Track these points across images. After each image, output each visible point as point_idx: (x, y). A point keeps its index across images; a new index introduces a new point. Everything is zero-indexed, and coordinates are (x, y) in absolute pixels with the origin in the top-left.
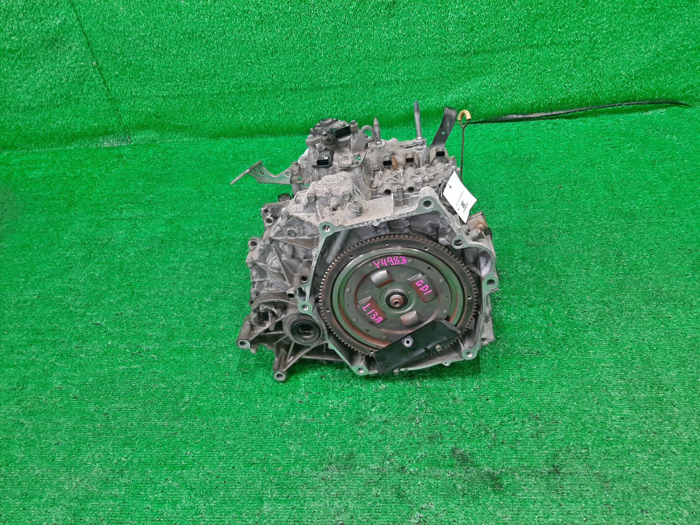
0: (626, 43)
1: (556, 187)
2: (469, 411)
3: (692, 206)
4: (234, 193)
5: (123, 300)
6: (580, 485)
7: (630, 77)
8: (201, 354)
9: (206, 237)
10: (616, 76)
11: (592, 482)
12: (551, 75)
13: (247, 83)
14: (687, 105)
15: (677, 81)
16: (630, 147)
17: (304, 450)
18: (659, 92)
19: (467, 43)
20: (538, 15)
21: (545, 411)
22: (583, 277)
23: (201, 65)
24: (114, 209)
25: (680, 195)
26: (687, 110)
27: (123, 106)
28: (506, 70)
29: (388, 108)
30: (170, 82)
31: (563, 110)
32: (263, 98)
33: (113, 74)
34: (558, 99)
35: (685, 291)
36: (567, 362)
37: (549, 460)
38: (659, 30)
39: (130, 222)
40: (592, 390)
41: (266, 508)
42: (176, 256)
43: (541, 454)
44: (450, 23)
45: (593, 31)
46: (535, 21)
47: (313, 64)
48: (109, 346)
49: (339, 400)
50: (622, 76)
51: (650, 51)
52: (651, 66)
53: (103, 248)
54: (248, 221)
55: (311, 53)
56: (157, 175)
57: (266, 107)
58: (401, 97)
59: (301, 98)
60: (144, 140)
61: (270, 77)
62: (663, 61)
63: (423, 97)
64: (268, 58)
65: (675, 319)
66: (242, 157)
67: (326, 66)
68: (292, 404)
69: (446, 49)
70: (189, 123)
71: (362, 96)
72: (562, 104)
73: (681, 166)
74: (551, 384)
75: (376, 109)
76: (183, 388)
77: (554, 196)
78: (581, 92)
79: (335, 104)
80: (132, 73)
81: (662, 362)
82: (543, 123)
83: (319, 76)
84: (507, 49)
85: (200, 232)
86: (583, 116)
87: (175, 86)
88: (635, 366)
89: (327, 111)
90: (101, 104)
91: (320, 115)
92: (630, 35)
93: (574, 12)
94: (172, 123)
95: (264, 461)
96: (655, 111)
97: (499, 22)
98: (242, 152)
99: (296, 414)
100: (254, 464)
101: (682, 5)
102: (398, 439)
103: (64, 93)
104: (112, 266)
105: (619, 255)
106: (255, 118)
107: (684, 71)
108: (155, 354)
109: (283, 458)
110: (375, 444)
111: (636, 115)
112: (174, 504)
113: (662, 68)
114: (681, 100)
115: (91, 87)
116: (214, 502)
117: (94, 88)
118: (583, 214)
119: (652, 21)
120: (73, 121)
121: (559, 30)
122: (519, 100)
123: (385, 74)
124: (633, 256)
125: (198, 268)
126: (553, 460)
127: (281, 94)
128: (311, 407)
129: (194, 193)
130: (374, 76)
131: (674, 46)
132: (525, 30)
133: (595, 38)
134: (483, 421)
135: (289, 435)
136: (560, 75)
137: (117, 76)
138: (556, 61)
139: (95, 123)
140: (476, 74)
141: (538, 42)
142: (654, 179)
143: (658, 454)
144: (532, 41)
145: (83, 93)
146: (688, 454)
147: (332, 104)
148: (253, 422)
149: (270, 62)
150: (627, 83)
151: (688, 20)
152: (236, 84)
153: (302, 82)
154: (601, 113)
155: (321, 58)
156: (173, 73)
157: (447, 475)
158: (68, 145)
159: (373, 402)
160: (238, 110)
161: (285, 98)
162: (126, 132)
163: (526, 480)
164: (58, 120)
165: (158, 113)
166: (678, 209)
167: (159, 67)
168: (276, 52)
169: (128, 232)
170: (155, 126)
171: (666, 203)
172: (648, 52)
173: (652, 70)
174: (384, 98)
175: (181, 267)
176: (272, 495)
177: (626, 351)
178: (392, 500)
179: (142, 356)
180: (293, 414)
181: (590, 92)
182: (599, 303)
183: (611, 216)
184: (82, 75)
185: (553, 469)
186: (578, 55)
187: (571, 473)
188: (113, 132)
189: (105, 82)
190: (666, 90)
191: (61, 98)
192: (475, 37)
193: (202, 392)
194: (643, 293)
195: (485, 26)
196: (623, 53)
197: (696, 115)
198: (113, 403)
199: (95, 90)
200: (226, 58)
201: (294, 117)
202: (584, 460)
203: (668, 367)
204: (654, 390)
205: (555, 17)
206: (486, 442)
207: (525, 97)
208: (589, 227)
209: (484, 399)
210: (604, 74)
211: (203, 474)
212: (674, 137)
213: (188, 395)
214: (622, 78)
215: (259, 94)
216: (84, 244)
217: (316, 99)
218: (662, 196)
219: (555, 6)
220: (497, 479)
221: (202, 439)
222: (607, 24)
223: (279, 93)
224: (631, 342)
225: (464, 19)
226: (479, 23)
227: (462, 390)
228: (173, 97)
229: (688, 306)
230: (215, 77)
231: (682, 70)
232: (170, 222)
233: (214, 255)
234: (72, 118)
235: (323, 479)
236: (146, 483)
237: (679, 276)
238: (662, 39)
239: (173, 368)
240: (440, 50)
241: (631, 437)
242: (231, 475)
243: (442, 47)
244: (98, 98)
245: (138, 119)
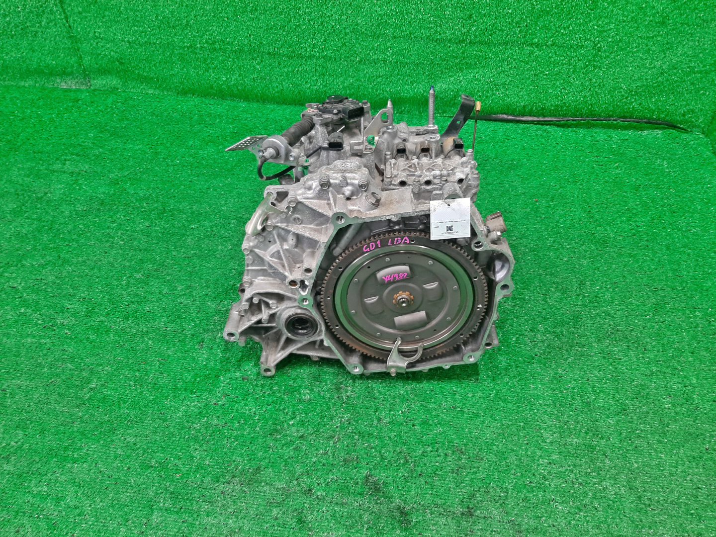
0: (631, 54)
1: (532, 200)
2: (393, 435)
3: (668, 240)
4: (191, 159)
5: (47, 264)
6: (492, 531)
7: (631, 92)
8: (119, 336)
9: (150, 205)
10: (615, 89)
11: (504, 530)
12: (548, 79)
13: (222, 40)
14: (685, 130)
15: (678, 103)
16: (617, 168)
17: (208, 458)
18: (658, 112)
19: (463, 30)
20: (542, 11)
21: (471, 446)
22: (540, 303)
23: (172, 12)
24: (57, 159)
25: (658, 227)
26: (684, 136)
27: (86, 47)
28: (502, 66)
29: (372, 88)
30: (137, 26)
31: (555, 117)
32: (238, 58)
33: (76, 10)
34: (552, 105)
35: (641, 333)
36: (504, 394)
37: (465, 500)
38: (667, 46)
39: (72, 176)
40: (524, 428)
41: (155, 518)
42: (114, 222)
43: (458, 492)
44: (448, 7)
45: (598, 37)
46: (538, 18)
47: (295, 29)
48: (21, 314)
49: (258, 407)
50: (621, 90)
51: (655, 67)
52: (654, 83)
53: (36, 202)
54: (200, 192)
55: (295, 17)
56: (111, 127)
57: (240, 68)
58: (387, 78)
59: (279, 64)
60: (105, 86)
61: (247, 37)
62: (667, 80)
63: (411, 82)
64: (247, 16)
65: (625, 361)
66: (208, 119)
67: (309, 33)
68: (207, 405)
69: (440, 34)
70: (156, 74)
71: (346, 71)
72: (556, 110)
73: (665, 195)
74: (483, 416)
75: (359, 88)
76: (92, 372)
77: (528, 210)
78: (577, 101)
79: (316, 76)
80: (97, 12)
81: (603, 407)
82: (534, 127)
83: (302, 44)
84: (506, 43)
85: (145, 198)
86: (577, 126)
87: (143, 32)
88: (574, 407)
89: (306, 82)
90: (61, 41)
91: (299, 86)
92: (636, 47)
93: (581, 14)
94: (137, 72)
95: (163, 465)
96: (651, 132)
97: (500, 13)
98: (209, 115)
99: (207, 417)
100: (152, 467)
101: (695, 24)
102: (311, 458)
103: (20, 23)
104: (43, 224)
105: (582, 284)
106: (227, 79)
107: (687, 93)
108: (69, 329)
109: (183, 464)
110: (285, 461)
111: (631, 132)
112: (58, 500)
113: (665, 87)
114: (679, 123)
115: (51, 21)
116: (101, 504)
117: (54, 22)
118: (553, 234)
119: (661, 35)
120: (29, 55)
121: (562, 31)
122: (511, 100)
123: (372, 51)
124: (595, 287)
125: (135, 239)
126: (468, 500)
127: (258, 56)
128: (226, 412)
129: (147, 153)
130: (361, 52)
131: (680, 66)
132: (526, 25)
133: (599, 45)
134: (404, 448)
135: (196, 439)
136: (558, 80)
137: (80, 13)
138: (556, 64)
139: (53, 60)
140: (469, 66)
141: (538, 41)
142: (635, 206)
143: (578, 508)
144: (533, 39)
145: (41, 26)
146: (609, 511)
147: (313, 76)
148: (160, 419)
149: (248, 21)
150: (626, 98)
151: (698, 41)
152: (209, 39)
153: (282, 47)
154: (594, 126)
155: (305, 24)
156: (141, 17)
157: (356, 504)
158: (22, 81)
159: (294, 413)
160: (209, 68)
161: (262, 61)
162: (86, 74)
163: (437, 519)
164: (12, 51)
165: (121, 59)
166: (653, 242)
167: (126, 9)
168: (256, 10)
169: (66, 188)
170: (118, 72)
171: (641, 234)
172: (652, 68)
173: (654, 88)
174: (369, 77)
175: (117, 235)
176: (164, 504)
177: (567, 390)
178: (291, 525)
179: (54, 330)
180: (204, 417)
181: (586, 102)
182: (550, 333)
183: (582, 241)
184: (41, 6)
185: (467, 510)
186: (579, 60)
187: (485, 517)
188: (72, 73)
189: (66, 18)
190: (666, 111)
191: (15, 28)
192: (473, 26)
193: (111, 380)
194: (598, 329)
195: (485, 15)
196: (626, 66)
197: (692, 142)
198: (13, 378)
199: (55, 24)
200: (200, 9)
201: (270, 83)
202: (501, 505)
203: (608, 413)
204: (588, 437)
205: (560, 16)
206: (403, 472)
207: (518, 97)
208: (558, 249)
209: (410, 424)
210: (604, 85)
211: (95, 472)
212: (665, 163)
213: (95, 380)
214: (621, 92)
215: (234, 54)
216: (18, 194)
217: (296, 68)
218: (639, 225)
219: (562, 4)
220: (406, 514)
221: (101, 431)
222: (614, 31)
223: (255, 55)
224: (575, 380)
225: (463, 4)
226: (479, 10)
227: (390, 411)
228: (139, 43)
229: (641, 349)
230: (187, 28)
231: (685, 92)
232: (115, 182)
233: (155, 226)
234: (28, 52)
235: (222, 493)
236: (32, 473)
237: (639, 315)
238: (669, 57)
239: (85, 348)
240: (434, 34)
241: (555, 485)
242: (124, 476)
243: (436, 31)
244: (58, 34)
245: (100, 62)
